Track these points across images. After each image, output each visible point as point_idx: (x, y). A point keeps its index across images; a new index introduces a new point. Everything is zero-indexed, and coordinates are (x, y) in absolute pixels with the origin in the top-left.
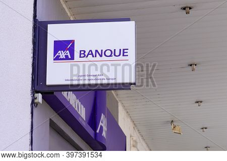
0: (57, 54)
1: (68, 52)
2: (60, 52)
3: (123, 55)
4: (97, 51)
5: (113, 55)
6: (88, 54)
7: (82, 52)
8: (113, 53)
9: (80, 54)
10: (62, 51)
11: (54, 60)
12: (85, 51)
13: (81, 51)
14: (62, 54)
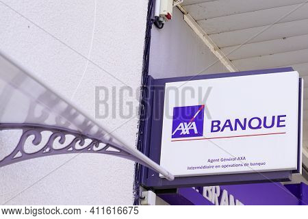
0: (178, 129)
1: (194, 124)
2: (181, 124)
3: (278, 126)
4: (237, 121)
5: (262, 125)
6: (225, 126)
7: (215, 124)
8: (262, 123)
9: (213, 126)
10: (185, 123)
11: (173, 137)
12: (219, 122)
13: (213, 122)
14: (184, 128)
